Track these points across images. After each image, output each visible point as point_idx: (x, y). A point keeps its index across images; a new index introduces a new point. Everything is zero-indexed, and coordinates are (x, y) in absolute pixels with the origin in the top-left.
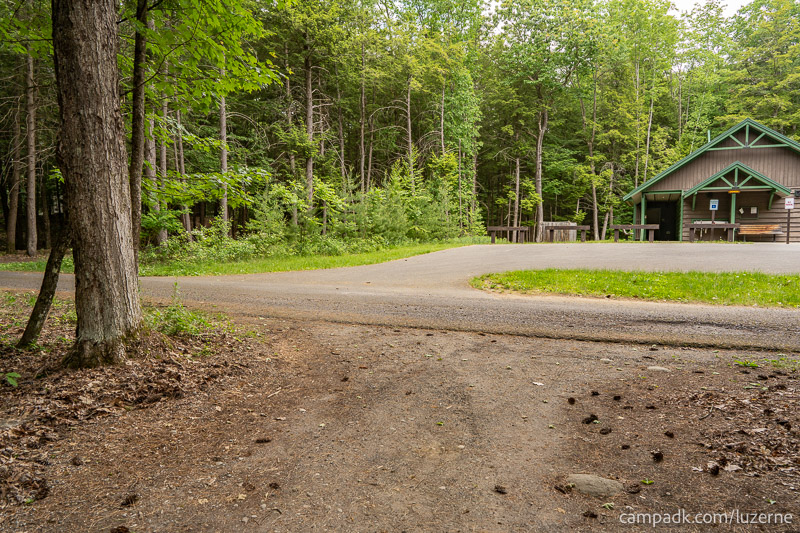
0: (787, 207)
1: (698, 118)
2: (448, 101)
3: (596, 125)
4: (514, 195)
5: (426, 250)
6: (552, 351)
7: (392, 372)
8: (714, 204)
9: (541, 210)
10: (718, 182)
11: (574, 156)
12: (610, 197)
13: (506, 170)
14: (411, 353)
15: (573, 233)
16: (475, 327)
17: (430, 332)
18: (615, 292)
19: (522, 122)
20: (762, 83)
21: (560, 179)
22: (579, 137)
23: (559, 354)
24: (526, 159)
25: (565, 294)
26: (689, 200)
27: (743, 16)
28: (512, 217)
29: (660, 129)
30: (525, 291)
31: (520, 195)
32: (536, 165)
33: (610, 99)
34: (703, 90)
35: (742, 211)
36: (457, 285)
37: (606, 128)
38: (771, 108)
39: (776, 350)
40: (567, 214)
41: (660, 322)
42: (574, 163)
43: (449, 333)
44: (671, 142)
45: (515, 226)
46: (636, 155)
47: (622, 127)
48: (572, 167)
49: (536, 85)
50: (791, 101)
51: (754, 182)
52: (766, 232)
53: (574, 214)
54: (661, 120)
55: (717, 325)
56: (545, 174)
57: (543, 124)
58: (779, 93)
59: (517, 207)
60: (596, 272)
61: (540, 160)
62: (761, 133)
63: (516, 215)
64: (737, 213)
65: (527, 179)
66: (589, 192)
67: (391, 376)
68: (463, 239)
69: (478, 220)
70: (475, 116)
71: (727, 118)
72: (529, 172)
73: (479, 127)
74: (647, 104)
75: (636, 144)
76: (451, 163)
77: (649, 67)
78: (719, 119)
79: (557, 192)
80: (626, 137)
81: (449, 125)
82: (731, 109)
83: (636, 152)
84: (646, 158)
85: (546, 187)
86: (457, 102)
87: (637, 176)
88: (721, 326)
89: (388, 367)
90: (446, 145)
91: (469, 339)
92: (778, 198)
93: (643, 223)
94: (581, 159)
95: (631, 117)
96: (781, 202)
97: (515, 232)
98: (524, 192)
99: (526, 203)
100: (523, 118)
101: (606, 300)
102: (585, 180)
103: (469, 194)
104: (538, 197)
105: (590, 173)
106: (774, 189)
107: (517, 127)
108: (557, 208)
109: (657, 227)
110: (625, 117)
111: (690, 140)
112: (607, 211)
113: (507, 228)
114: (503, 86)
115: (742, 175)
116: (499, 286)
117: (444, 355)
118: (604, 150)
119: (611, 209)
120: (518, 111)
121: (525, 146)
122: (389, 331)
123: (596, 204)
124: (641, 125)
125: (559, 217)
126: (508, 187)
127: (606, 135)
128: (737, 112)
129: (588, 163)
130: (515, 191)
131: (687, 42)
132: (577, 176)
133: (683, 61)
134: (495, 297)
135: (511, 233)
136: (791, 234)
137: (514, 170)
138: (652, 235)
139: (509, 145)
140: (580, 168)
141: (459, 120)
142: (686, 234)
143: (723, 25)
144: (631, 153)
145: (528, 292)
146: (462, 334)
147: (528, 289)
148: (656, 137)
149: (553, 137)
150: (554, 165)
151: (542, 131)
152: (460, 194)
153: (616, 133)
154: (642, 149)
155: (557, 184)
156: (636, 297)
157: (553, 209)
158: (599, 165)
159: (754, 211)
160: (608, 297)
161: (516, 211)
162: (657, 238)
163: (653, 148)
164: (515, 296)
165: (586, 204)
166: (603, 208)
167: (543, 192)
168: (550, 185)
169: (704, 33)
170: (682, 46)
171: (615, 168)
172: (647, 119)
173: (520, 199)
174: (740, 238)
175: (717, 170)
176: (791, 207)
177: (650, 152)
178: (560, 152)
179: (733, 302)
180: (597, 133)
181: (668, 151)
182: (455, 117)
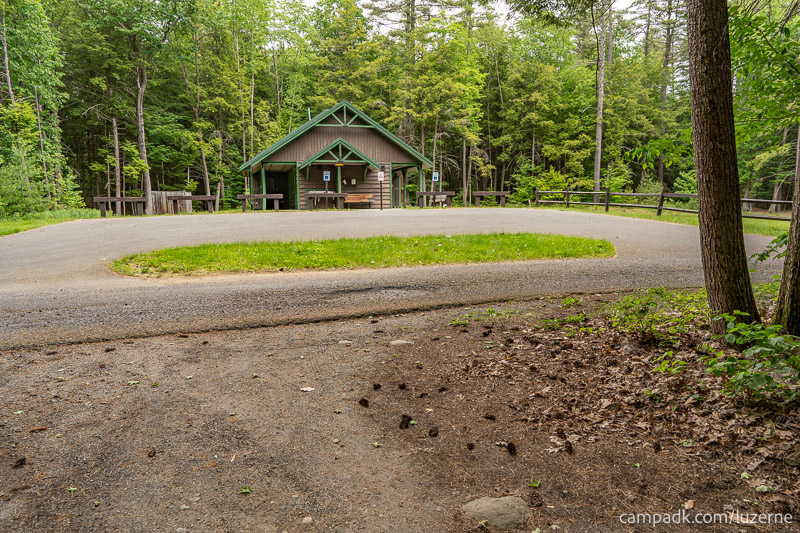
0: (380, 179)
1: (293, 97)
2: (12, 34)
3: (200, 91)
4: (114, 160)
5: (13, 228)
6: (282, 342)
7: (97, 424)
8: (327, 176)
9: (148, 178)
10: (326, 156)
11: (179, 121)
12: (220, 166)
13: (99, 130)
14: (102, 385)
15: (189, 203)
16: (169, 327)
17: (108, 345)
18: (286, 264)
19: (116, 76)
20: (340, 71)
21: (166, 144)
22: (183, 101)
23: (291, 344)
24: (123, 120)
25: (236, 271)
26: (303, 171)
27: (321, 8)
28: (114, 186)
29: (262, 102)
30: (188, 272)
31: (121, 161)
32: (137, 127)
33: (212, 64)
34: (294, 71)
35: (345, 182)
36: (95, 272)
37: (211, 95)
38: (348, 94)
39: (461, 305)
40: (175, 183)
41: (351, 291)
42: (181, 128)
43: (137, 342)
44: (273, 116)
45: (118, 196)
46: (242, 125)
47: (227, 96)
48: (179, 132)
49: (130, 36)
50: (363, 90)
51: (353, 157)
52: (364, 201)
53: (185, 184)
54: (261, 94)
55: (398, 288)
56: (149, 139)
57: (142, 81)
58: (354, 81)
59: (118, 174)
60: (256, 245)
61: (141, 122)
62: (355, 114)
63: (118, 184)
64: (342, 184)
65: (128, 143)
66: (199, 160)
67: (96, 431)
68: (57, 213)
69: (75, 190)
70: (53, 58)
71: (316, 98)
72: (129, 135)
73: (61, 74)
74: (249, 75)
75: (241, 115)
76: (27, 116)
77: (247, 39)
78: (311, 98)
79: (164, 159)
80: (232, 106)
81: (16, 65)
82: (320, 91)
83: (242, 122)
84: (252, 129)
85: (151, 153)
86: (26, 38)
87: (244, 146)
88: (400, 288)
89: (82, 417)
90: (16, 93)
91: (172, 347)
92: (370, 171)
93: (264, 193)
94: (187, 125)
95: (236, 87)
96: (372, 174)
97: (118, 204)
98: (126, 158)
99: (130, 171)
100: (118, 71)
101: (281, 274)
102: (194, 148)
103: (55, 156)
104: (144, 164)
105: (198, 140)
106: (368, 164)
107: (111, 81)
108: (166, 175)
109: (281, 196)
110: (229, 86)
111: (288, 116)
112: (219, 181)
113: (109, 199)
114: (87, 28)
115: (345, 151)
116: (151, 269)
117: (154, 376)
118: (211, 117)
119: (222, 178)
120: (109, 61)
121: (122, 105)
122: (36, 356)
123: (207, 174)
124: (244, 97)
125: (167, 187)
126: (104, 151)
127: (212, 101)
128: (324, 94)
129: (196, 130)
130: (115, 156)
131: (277, 21)
132: (186, 144)
133: (275, 39)
134: (155, 283)
135: (114, 204)
136: (384, 202)
137: (110, 131)
138: (276, 204)
139: (100, 101)
140: (187, 134)
141: (32, 62)
142: (302, 203)
143: (305, 13)
144: (238, 123)
145: (194, 273)
146: (156, 341)
147: (191, 269)
148: (259, 109)
149: (153, 97)
150: (159, 128)
151: (142, 90)
152: (44, 157)
153: (221, 100)
154: (247, 120)
155: (164, 150)
156: (308, 267)
157: (160, 177)
158: (207, 133)
159: (354, 182)
160: (282, 270)
161: (118, 179)
162: (282, 207)
163: (258, 120)
164: (179, 280)
165: (197, 175)
166: (214, 177)
167: (149, 159)
168: (156, 150)
169: (292, 17)
170: (274, 25)
171: (224, 138)
172: (250, 89)
173: (121, 165)
174: (346, 206)
175: (324, 145)
176: (382, 179)
177: (255, 123)
178: (163, 116)
179: (388, 265)
180: (202, 99)
181: (271, 124)
182: (25, 57)
